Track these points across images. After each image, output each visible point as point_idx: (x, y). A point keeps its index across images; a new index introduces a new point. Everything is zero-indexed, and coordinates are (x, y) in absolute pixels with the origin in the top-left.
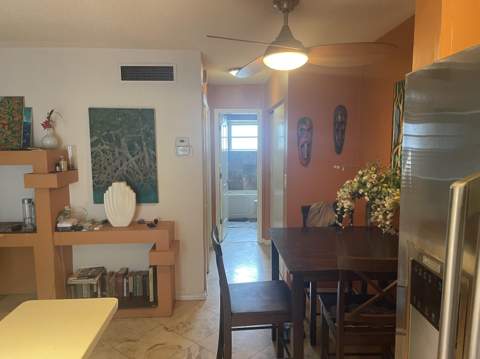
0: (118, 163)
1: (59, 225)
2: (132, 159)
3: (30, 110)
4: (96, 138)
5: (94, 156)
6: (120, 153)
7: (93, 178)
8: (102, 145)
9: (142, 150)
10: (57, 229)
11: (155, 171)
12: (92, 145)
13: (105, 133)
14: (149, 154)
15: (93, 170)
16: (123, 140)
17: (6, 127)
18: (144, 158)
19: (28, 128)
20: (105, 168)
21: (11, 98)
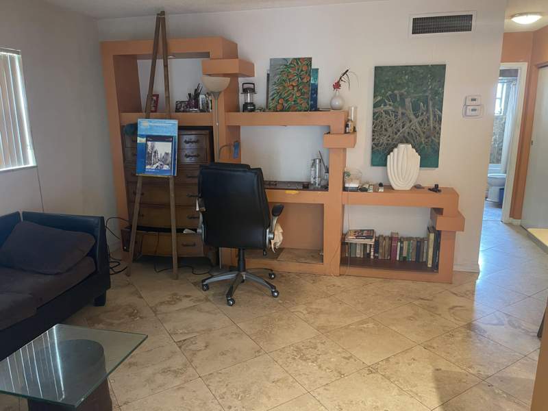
0: (400, 124)
1: (347, 185)
2: (415, 121)
3: (317, 70)
4: (379, 98)
5: (376, 116)
6: (403, 114)
7: (373, 140)
8: (385, 105)
9: (427, 111)
10: (345, 189)
11: (439, 133)
12: (375, 106)
13: (390, 92)
14: (435, 116)
15: (373, 131)
16: (408, 101)
17: (295, 88)
18: (428, 120)
19: (315, 90)
20: (386, 130)
21: (299, 59)
